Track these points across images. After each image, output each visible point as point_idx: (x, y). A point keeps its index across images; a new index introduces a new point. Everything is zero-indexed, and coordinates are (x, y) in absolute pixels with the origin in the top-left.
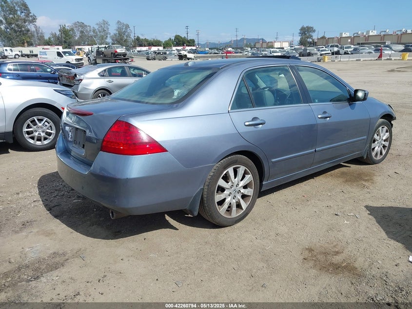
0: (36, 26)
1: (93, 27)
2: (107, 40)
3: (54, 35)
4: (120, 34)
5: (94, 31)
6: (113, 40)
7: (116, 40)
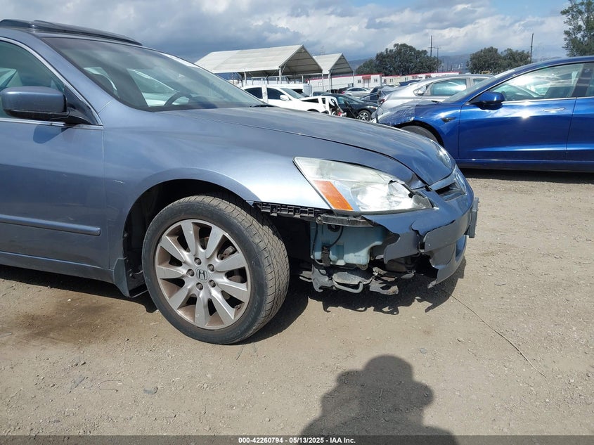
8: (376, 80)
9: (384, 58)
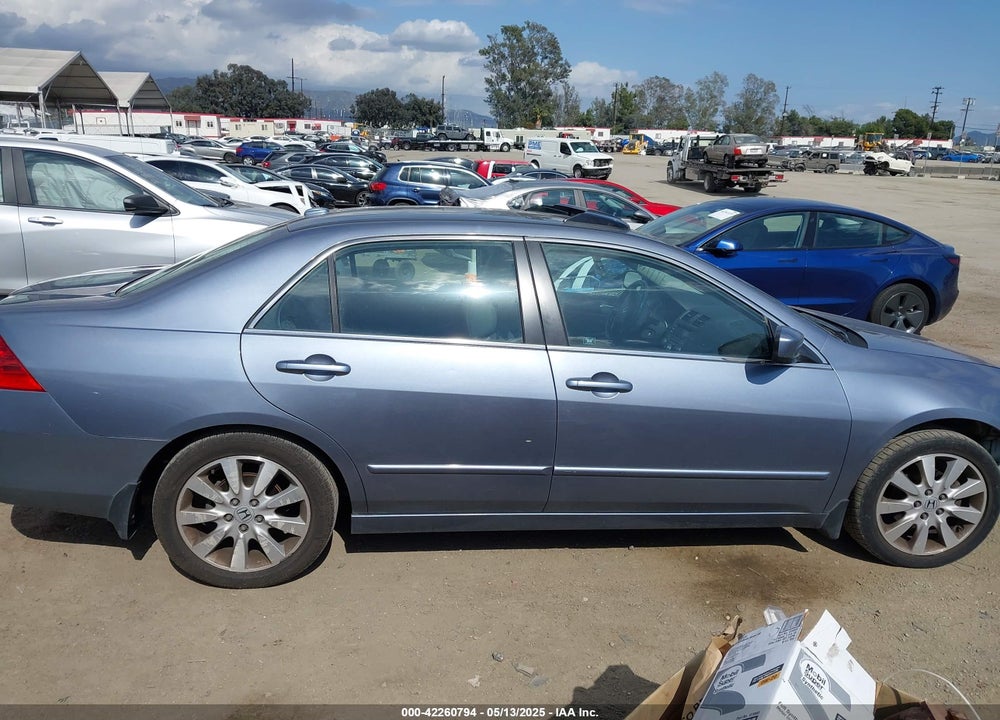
0: (567, 87)
1: (689, 89)
2: (714, 119)
3: (599, 105)
4: (748, 105)
5: (689, 98)
6: (727, 118)
7: (736, 119)
8: (210, 125)
9: (212, 85)
